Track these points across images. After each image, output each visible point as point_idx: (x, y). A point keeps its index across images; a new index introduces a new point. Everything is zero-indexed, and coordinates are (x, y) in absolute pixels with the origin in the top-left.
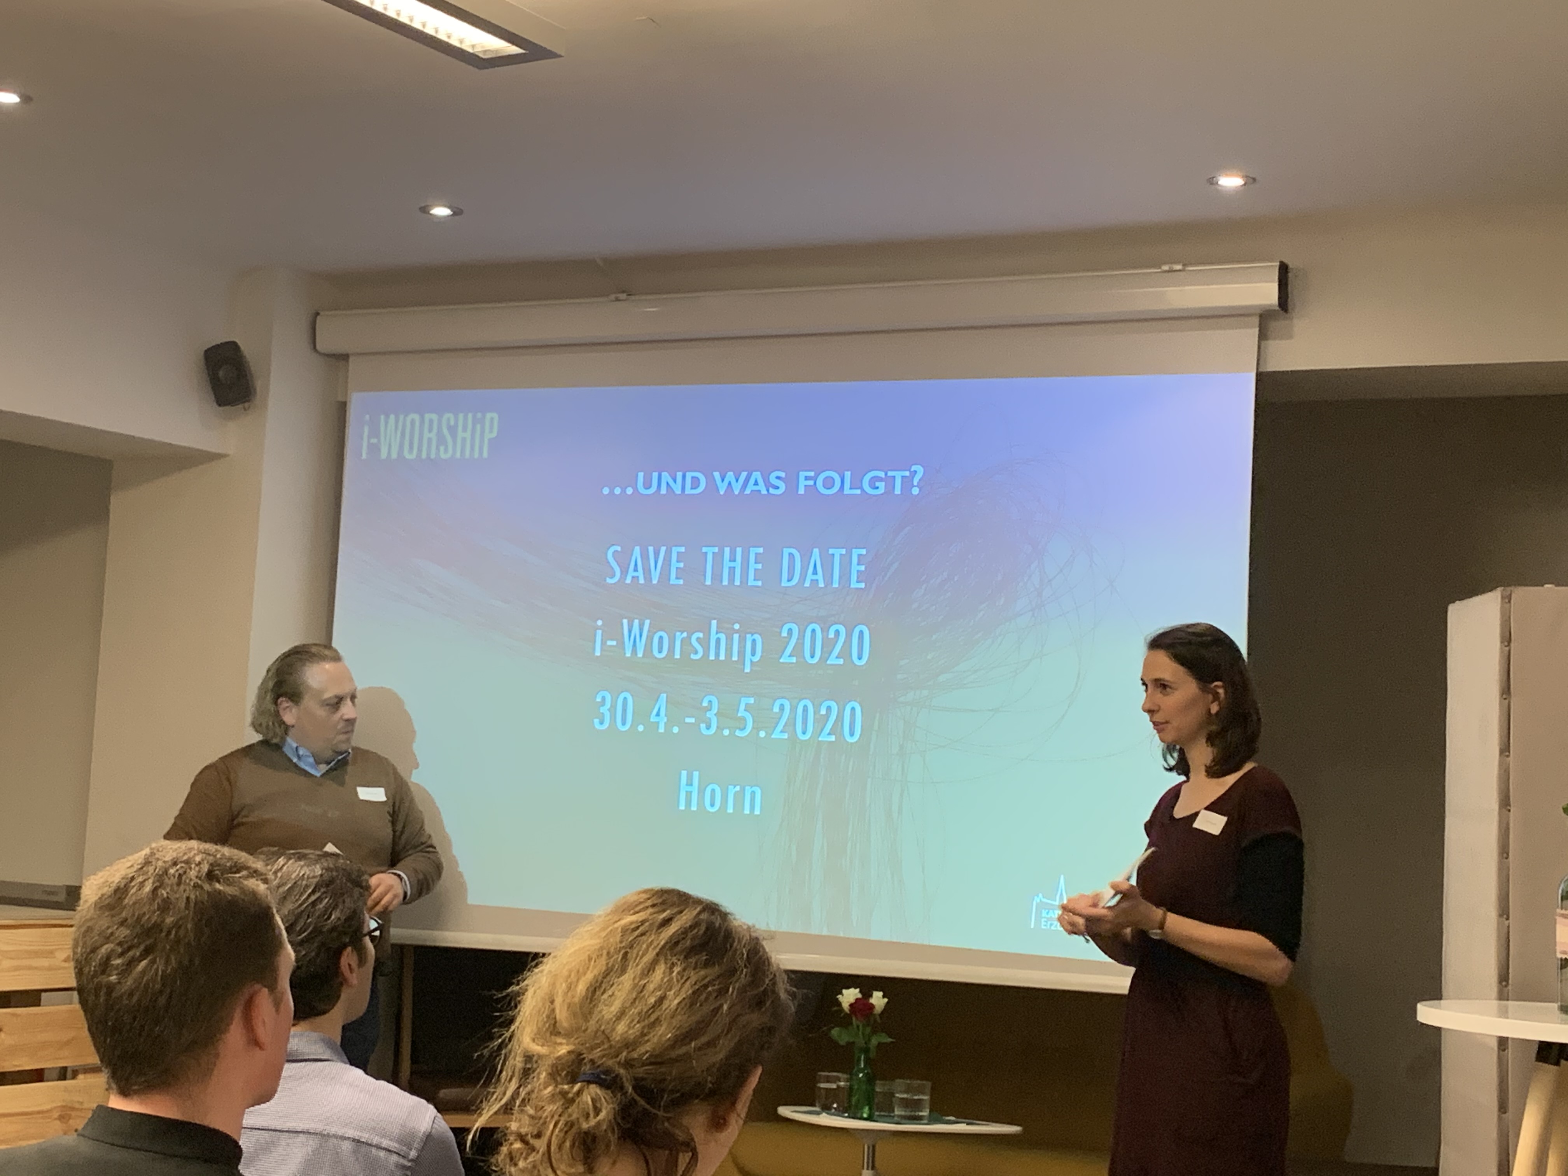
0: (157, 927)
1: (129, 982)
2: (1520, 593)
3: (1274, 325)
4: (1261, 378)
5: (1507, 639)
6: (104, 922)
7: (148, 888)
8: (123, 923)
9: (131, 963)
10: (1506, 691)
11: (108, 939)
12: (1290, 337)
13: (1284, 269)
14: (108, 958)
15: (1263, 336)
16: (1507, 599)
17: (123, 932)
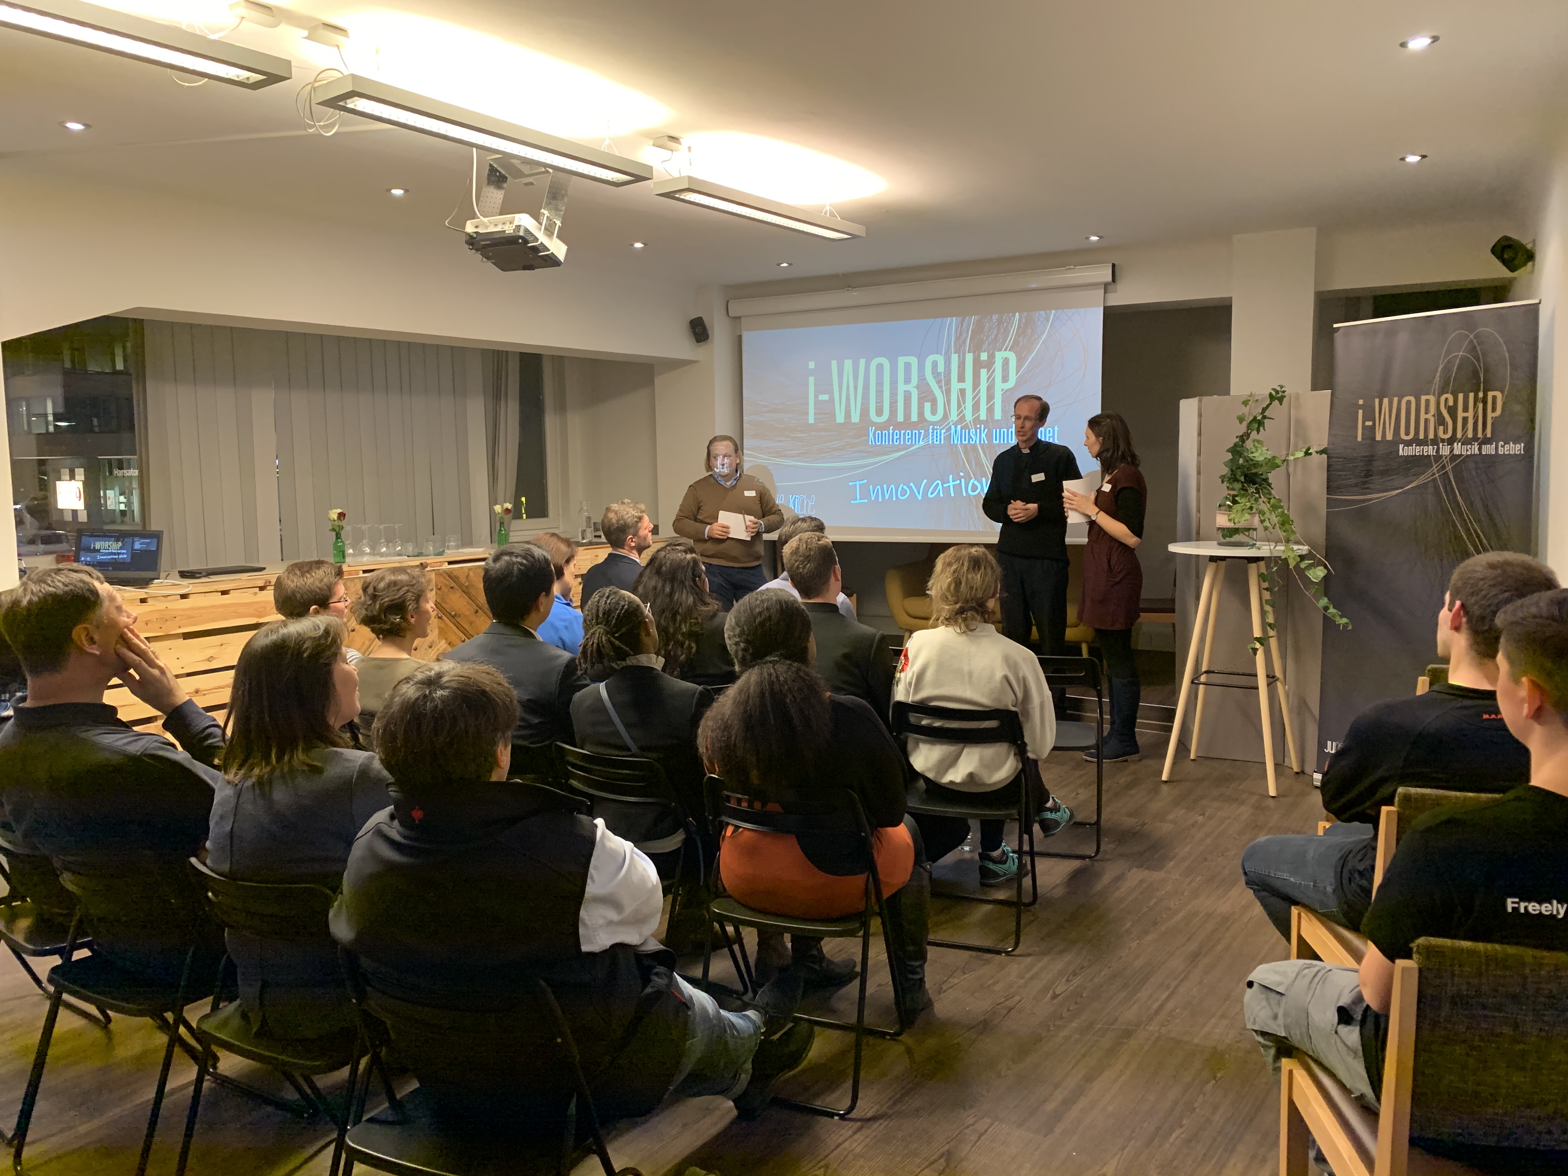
0: (810, 555)
1: (806, 571)
2: (1206, 399)
3: (1109, 288)
4: (1106, 309)
5: (1200, 415)
6: (794, 558)
7: (805, 546)
8: (800, 556)
9: (806, 565)
10: (1200, 434)
11: (796, 561)
12: (1116, 292)
13: (1114, 266)
14: (798, 566)
15: (1105, 292)
16: (1200, 401)
17: (801, 558)
